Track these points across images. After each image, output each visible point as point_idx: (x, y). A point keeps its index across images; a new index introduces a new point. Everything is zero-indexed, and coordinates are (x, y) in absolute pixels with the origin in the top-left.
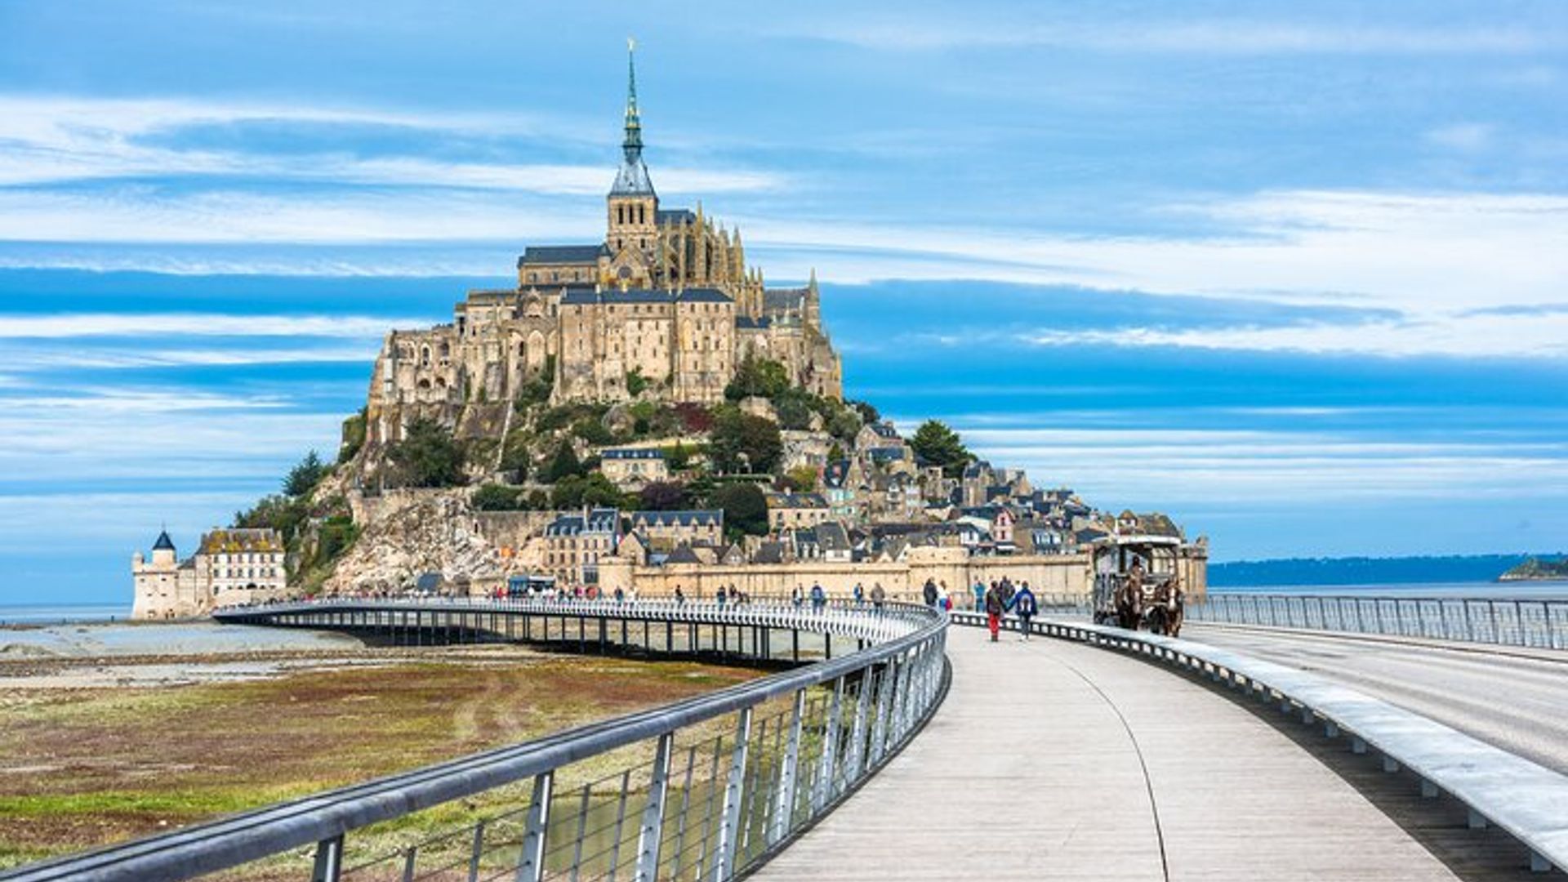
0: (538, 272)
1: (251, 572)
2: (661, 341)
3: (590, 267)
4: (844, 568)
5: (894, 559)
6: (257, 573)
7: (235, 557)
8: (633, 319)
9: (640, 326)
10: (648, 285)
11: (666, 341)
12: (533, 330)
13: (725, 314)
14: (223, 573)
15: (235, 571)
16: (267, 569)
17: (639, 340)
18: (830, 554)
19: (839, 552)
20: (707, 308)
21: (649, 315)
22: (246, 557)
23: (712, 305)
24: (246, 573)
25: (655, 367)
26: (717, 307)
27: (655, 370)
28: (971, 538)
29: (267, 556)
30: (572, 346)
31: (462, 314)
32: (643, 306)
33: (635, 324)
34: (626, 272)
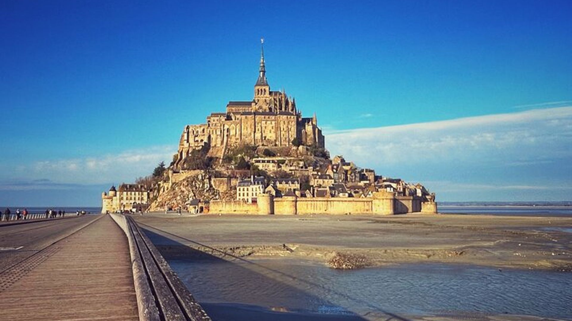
0: (233, 108)
1: (135, 199)
2: (272, 128)
3: (249, 107)
4: (345, 199)
5: (366, 197)
6: (137, 198)
7: (129, 193)
8: (264, 121)
9: (266, 123)
10: (268, 111)
11: (274, 128)
12: (231, 124)
13: (293, 120)
14: (125, 198)
15: (129, 198)
16: (140, 198)
17: (266, 127)
18: (341, 194)
19: (344, 194)
20: (287, 117)
21: (269, 119)
22: (133, 193)
23: (289, 117)
24: (133, 199)
25: (271, 136)
26: (290, 118)
27: (271, 137)
28: (391, 190)
29: (140, 193)
30: (244, 129)
31: (209, 120)
32: (267, 117)
33: (265, 122)
34: (260, 108)
